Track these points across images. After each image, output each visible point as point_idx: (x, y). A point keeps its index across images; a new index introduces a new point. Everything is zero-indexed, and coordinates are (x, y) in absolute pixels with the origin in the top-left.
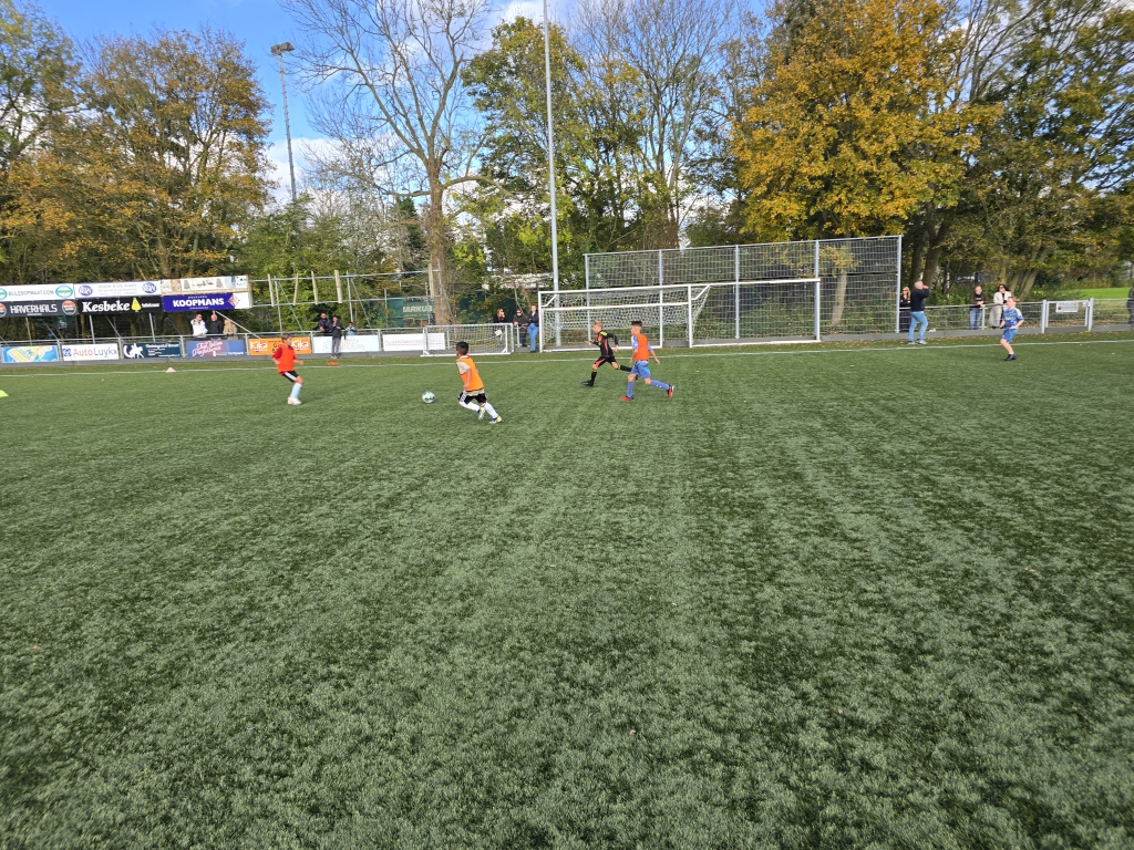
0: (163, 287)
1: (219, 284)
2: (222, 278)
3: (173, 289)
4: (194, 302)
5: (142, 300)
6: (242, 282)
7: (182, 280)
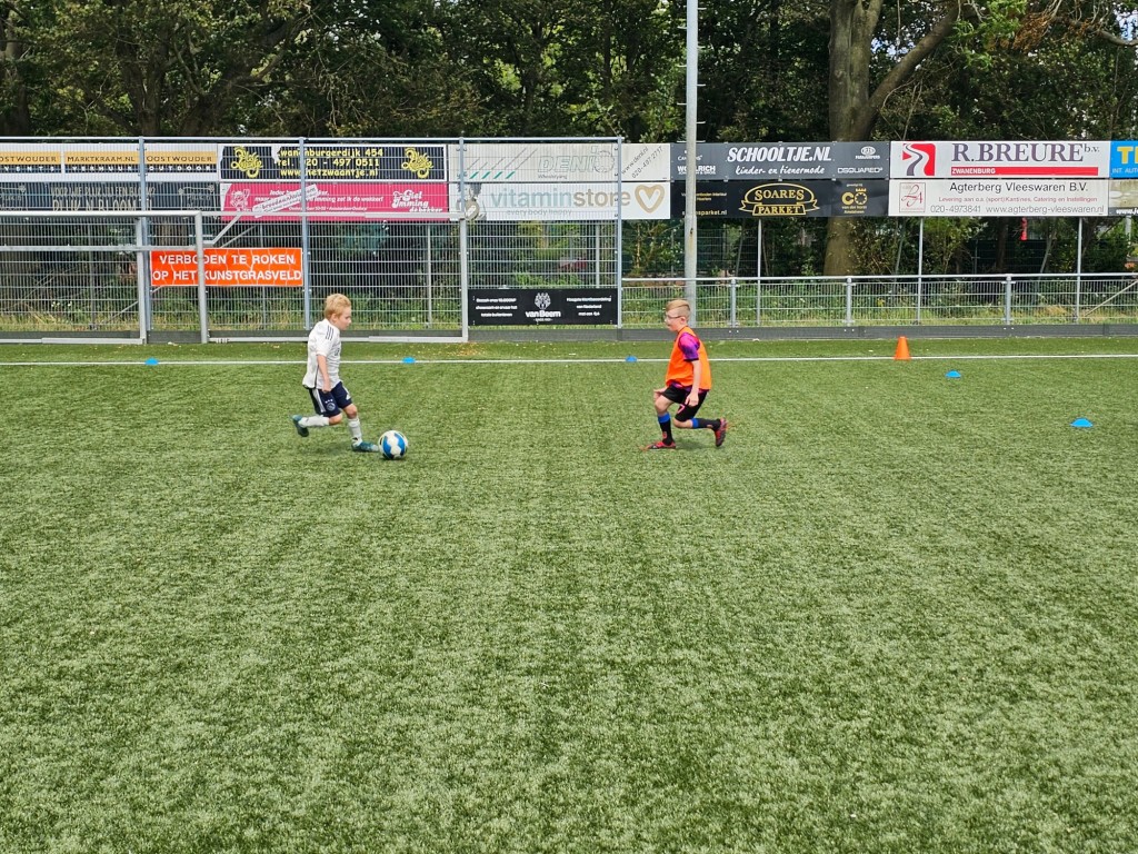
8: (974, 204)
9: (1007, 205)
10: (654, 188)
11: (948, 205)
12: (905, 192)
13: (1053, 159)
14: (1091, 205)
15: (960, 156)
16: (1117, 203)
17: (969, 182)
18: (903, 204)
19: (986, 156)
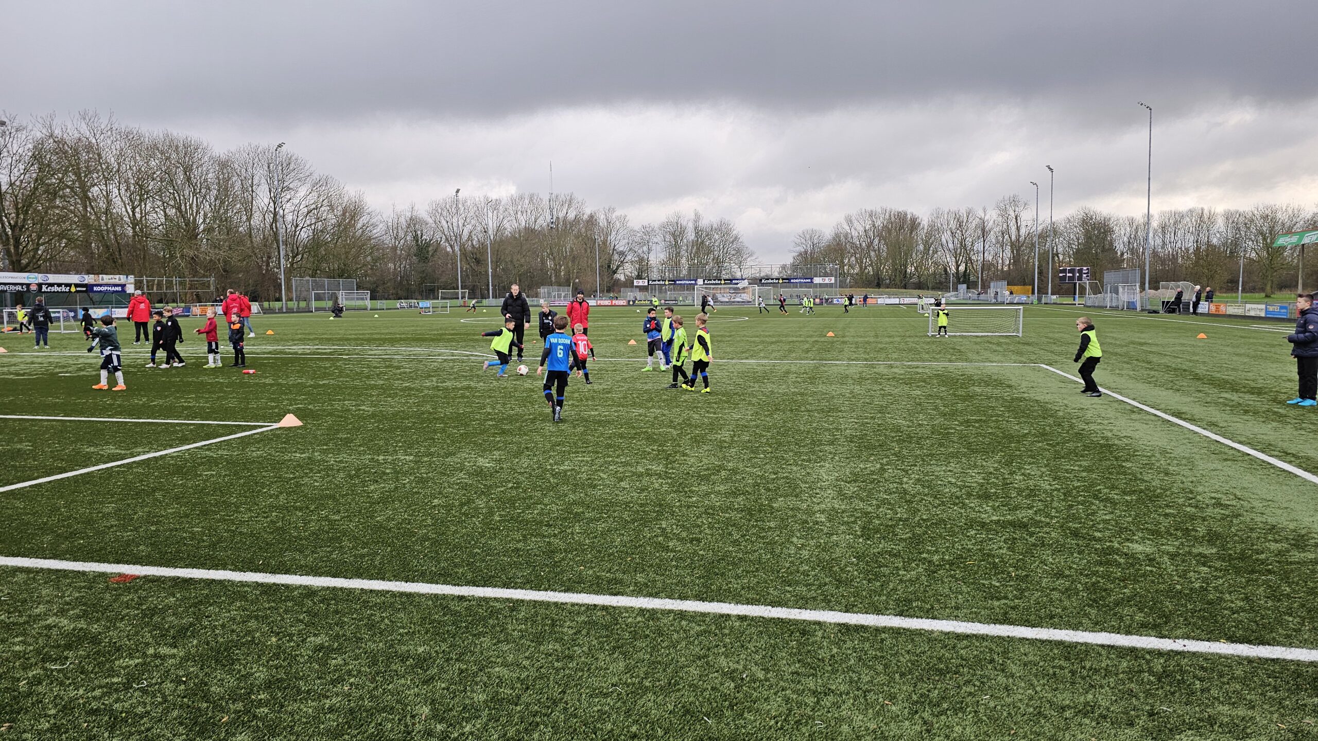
0: (89, 279)
1: (120, 280)
2: (121, 276)
3: (95, 280)
4: (105, 288)
5: (77, 285)
6: (131, 279)
7: (101, 276)
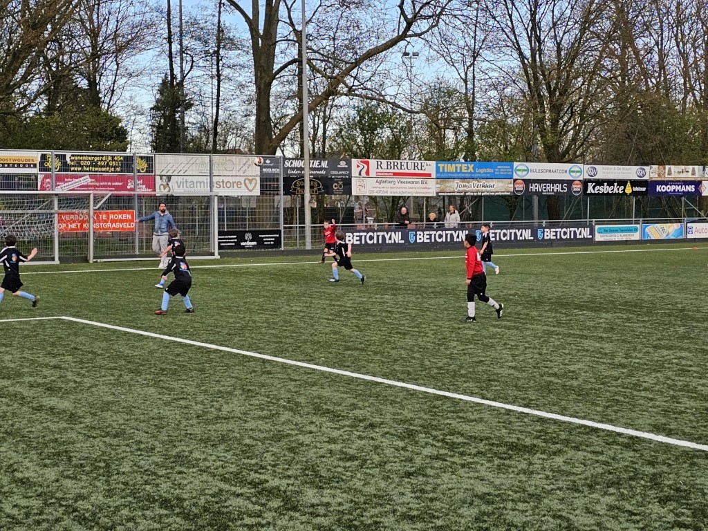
0: (651, 173)
2: (696, 167)
3: (659, 175)
4: (671, 188)
7: (667, 167)
8: (385, 190)
9: (398, 190)
10: (253, 179)
11: (375, 190)
12: (358, 184)
13: (414, 169)
14: (429, 191)
15: (379, 167)
16: (438, 190)
17: (383, 179)
18: (358, 189)
19: (389, 167)
